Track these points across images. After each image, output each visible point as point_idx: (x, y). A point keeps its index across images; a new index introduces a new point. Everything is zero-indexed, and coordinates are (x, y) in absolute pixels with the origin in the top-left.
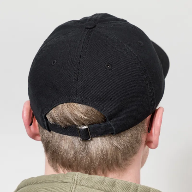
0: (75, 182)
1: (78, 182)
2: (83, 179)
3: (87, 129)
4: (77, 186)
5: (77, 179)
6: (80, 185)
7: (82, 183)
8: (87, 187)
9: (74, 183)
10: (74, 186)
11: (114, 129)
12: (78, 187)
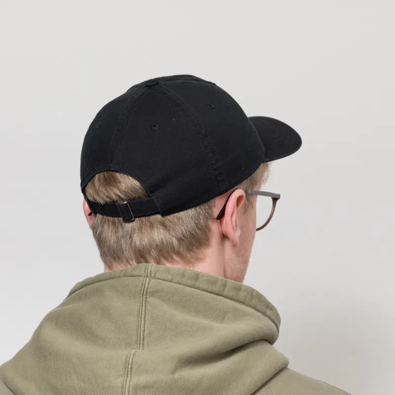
0: (149, 275)
1: (153, 275)
2: (158, 271)
3: (126, 204)
4: (151, 279)
5: (151, 271)
6: (155, 278)
7: (157, 276)
8: (163, 280)
9: (147, 276)
10: (148, 279)
11: (158, 205)
12: (153, 280)
